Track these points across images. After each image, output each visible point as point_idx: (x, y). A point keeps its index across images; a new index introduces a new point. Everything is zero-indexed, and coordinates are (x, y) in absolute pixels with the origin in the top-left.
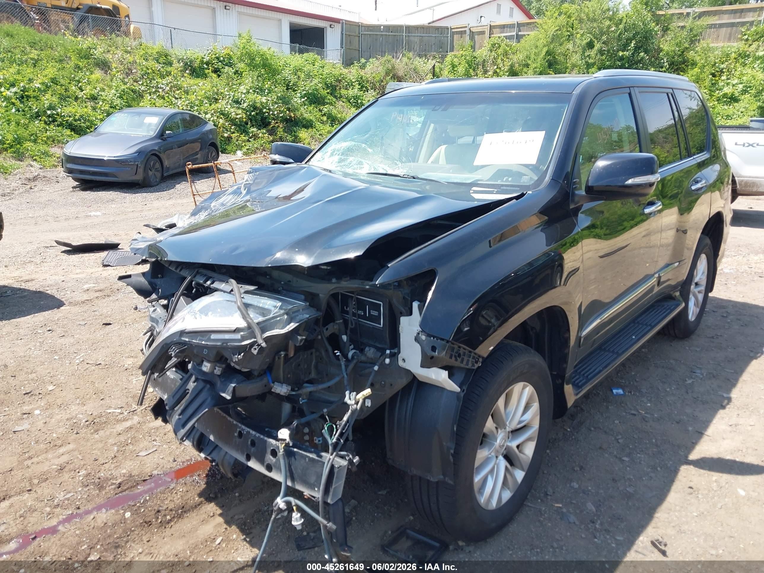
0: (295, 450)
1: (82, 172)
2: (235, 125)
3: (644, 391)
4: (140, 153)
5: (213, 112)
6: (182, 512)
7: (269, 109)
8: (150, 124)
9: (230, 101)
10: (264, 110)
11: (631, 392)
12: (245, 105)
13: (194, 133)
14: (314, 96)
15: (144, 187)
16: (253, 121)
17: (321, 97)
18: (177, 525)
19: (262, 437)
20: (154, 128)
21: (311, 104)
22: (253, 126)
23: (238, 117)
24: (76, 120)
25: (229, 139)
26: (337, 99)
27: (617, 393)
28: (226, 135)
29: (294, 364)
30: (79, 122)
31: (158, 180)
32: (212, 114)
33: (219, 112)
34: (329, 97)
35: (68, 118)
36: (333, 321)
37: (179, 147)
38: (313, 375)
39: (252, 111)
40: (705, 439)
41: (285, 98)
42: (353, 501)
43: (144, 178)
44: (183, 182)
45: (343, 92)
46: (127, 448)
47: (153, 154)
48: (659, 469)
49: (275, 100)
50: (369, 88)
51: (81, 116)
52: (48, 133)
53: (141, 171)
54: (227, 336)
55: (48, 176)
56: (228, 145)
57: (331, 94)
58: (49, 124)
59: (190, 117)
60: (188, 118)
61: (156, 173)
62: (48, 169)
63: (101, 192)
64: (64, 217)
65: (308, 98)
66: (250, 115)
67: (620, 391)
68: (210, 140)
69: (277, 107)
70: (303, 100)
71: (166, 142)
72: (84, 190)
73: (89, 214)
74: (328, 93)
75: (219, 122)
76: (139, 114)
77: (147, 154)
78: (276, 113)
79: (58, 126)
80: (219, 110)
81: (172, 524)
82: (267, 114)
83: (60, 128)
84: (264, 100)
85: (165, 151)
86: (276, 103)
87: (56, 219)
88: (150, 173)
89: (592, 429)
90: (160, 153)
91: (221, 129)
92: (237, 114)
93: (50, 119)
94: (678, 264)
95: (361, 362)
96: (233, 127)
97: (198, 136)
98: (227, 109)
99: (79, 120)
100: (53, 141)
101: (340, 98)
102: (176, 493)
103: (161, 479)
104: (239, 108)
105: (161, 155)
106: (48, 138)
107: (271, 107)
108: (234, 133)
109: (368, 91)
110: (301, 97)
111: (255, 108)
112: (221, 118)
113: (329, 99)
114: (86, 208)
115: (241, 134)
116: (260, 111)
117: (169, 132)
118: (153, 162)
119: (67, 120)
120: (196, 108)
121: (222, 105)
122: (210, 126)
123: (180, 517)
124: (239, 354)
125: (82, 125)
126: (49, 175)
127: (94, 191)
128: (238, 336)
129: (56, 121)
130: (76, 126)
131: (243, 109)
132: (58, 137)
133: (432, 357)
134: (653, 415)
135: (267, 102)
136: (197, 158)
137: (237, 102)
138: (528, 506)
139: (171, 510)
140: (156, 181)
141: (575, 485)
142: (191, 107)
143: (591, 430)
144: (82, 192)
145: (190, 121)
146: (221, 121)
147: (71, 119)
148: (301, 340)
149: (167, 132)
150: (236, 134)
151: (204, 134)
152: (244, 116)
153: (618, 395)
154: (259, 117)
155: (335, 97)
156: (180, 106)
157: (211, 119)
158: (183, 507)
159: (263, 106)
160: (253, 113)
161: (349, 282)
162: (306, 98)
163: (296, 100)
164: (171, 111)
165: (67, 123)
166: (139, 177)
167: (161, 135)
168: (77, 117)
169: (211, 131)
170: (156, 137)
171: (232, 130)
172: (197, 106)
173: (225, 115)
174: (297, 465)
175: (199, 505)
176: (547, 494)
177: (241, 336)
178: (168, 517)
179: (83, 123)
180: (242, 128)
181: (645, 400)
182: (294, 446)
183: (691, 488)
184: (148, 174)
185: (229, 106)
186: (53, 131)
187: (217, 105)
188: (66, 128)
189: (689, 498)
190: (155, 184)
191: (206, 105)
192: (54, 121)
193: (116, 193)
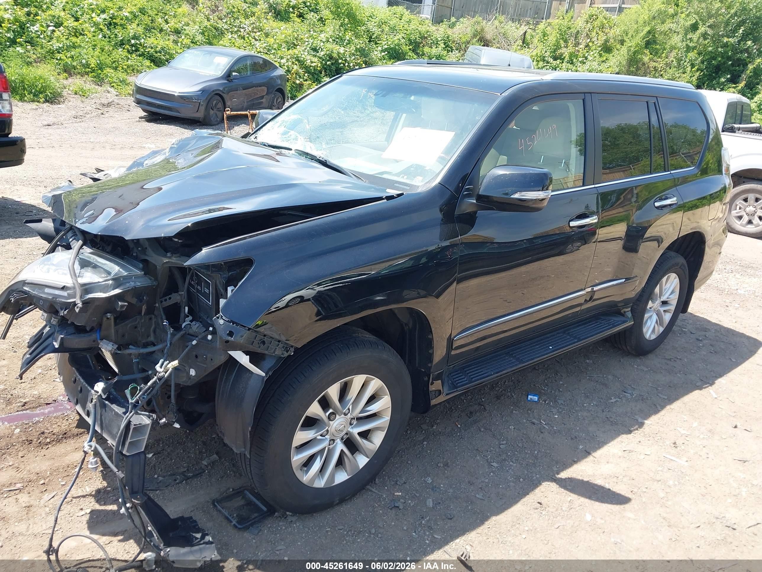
0: (107, 402)
1: (149, 104)
2: (309, 72)
3: (560, 402)
4: (203, 91)
5: (289, 57)
6: (62, 437)
7: (346, 60)
8: (218, 64)
9: (308, 48)
10: (340, 61)
11: (545, 401)
12: (322, 53)
13: (261, 77)
14: (395, 51)
15: (204, 125)
16: (328, 71)
17: (402, 53)
18: (53, 448)
19: (86, 385)
20: (222, 67)
21: (390, 59)
22: (326, 75)
23: (313, 65)
24: (156, 52)
25: (301, 86)
26: (419, 56)
27: (531, 399)
28: (298, 82)
29: (129, 326)
30: (159, 54)
31: (218, 120)
32: (288, 59)
33: (295, 58)
34: (410, 54)
35: (150, 49)
36: (177, 292)
37: (244, 90)
38: (152, 339)
39: (328, 61)
40: (590, 458)
41: (364, 50)
42: (215, 456)
43: (205, 117)
44: (243, 125)
45: (426, 49)
46: (49, 372)
47: (217, 94)
48: (521, 480)
49: (353, 52)
50: (454, 48)
51: (163, 49)
52: (129, 62)
53: (202, 109)
54: (57, 292)
55: (121, 104)
56: (299, 92)
57: (413, 51)
58: (131, 53)
59: (263, 61)
60: (261, 62)
61: (218, 113)
62: (123, 97)
63: (163, 125)
64: (121, 146)
65: (388, 52)
66: (326, 64)
67: (536, 398)
68: (279, 85)
69: (354, 59)
70: (383, 54)
71: (232, 84)
72: (149, 121)
73: (144, 145)
74: (410, 49)
75: (293, 68)
76: (211, 53)
77: (210, 93)
78: (351, 65)
79: (140, 56)
80: (295, 56)
81: (50, 446)
82: (342, 65)
83: (141, 58)
84: (342, 50)
85: (228, 92)
86: (354, 55)
87: (113, 146)
88: (212, 112)
89: (482, 430)
90: (223, 93)
91: (294, 76)
92: (312, 62)
93: (134, 49)
94: (624, 280)
95: (188, 334)
96: (306, 75)
97: (265, 81)
98: (303, 56)
99: (160, 52)
100: (133, 70)
101: (422, 55)
102: (67, 420)
103: (62, 405)
104: (315, 56)
105: (224, 96)
106: (128, 67)
107: (348, 59)
108: (306, 80)
109: (452, 52)
110: (382, 51)
111: (331, 58)
112: (296, 64)
113: (410, 56)
114: (144, 139)
115: (314, 82)
116: (336, 62)
117: (236, 74)
118: (215, 102)
119: (149, 51)
120: (273, 51)
121: (300, 51)
122: (280, 72)
123: (59, 441)
124: (65, 310)
125: (163, 57)
126: (122, 102)
127: (158, 124)
128: (64, 293)
129: (139, 51)
130: (157, 58)
131: (319, 57)
132: (138, 66)
133: (227, 342)
134: (553, 427)
135: (344, 53)
136: (262, 102)
137: (315, 50)
138: (371, 491)
139: (54, 434)
140: (217, 121)
141: (430, 480)
142: (269, 50)
143: (480, 431)
144: (147, 123)
145: (262, 64)
146: (295, 67)
147: (153, 50)
148: (122, 306)
149: (234, 74)
150: (309, 82)
151: (272, 78)
152: (319, 65)
153: (532, 401)
154: (334, 68)
155: (417, 54)
156: (258, 48)
157: (286, 64)
158: (65, 434)
159: (339, 56)
160: (328, 63)
161: (178, 258)
162: (386, 53)
163: (376, 53)
164: (242, 53)
165: (148, 53)
166: (200, 115)
167: (228, 76)
168: (158, 49)
169: (281, 77)
170: (222, 78)
171: (305, 78)
172: (275, 49)
173: (300, 62)
174: (108, 416)
175: (81, 434)
176: (397, 484)
177: (68, 294)
178: (48, 440)
179: (163, 55)
180: (316, 76)
181: (554, 411)
182: (106, 399)
183: (540, 503)
184: (209, 114)
185: (306, 54)
186: (134, 60)
187: (295, 51)
188: (147, 59)
189: (532, 513)
190: (216, 123)
191: (284, 50)
192: (137, 50)
193: (177, 128)
